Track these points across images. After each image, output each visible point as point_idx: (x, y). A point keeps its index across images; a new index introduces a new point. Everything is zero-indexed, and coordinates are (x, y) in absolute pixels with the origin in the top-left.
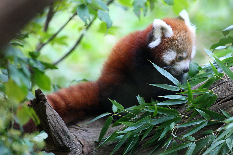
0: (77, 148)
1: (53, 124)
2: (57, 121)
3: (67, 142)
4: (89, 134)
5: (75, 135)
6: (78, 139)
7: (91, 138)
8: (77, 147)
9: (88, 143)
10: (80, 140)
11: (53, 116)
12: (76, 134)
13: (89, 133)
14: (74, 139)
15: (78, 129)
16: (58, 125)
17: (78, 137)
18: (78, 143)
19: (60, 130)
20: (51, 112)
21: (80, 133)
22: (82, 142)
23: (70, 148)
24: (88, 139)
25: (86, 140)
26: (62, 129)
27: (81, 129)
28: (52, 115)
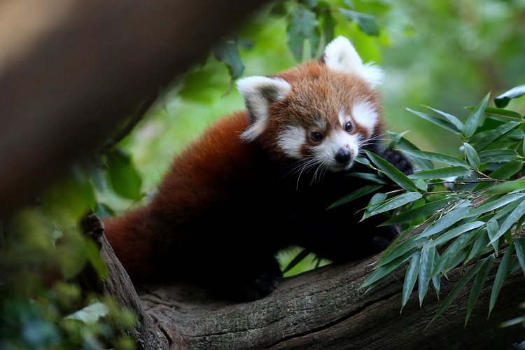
0: (158, 345)
1: (112, 286)
2: (121, 281)
3: (137, 330)
4: (183, 315)
5: (153, 317)
6: (159, 326)
7: (189, 324)
8: (159, 343)
9: (182, 335)
10: (165, 328)
11: (112, 268)
12: (155, 315)
13: (183, 313)
14: (152, 326)
15: (158, 303)
16: (122, 291)
17: (160, 320)
18: (160, 334)
19: (125, 301)
20: (110, 260)
21: (163, 313)
22: (168, 333)
23: (144, 343)
24: (181, 327)
25: (177, 330)
26: (129, 299)
27: (165, 305)
28: (110, 266)
